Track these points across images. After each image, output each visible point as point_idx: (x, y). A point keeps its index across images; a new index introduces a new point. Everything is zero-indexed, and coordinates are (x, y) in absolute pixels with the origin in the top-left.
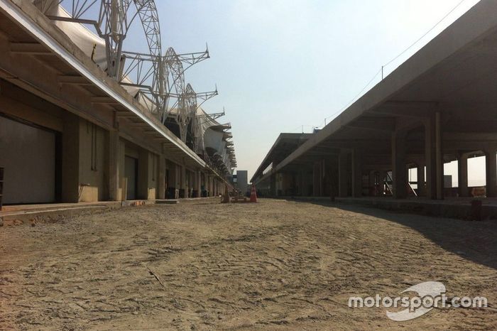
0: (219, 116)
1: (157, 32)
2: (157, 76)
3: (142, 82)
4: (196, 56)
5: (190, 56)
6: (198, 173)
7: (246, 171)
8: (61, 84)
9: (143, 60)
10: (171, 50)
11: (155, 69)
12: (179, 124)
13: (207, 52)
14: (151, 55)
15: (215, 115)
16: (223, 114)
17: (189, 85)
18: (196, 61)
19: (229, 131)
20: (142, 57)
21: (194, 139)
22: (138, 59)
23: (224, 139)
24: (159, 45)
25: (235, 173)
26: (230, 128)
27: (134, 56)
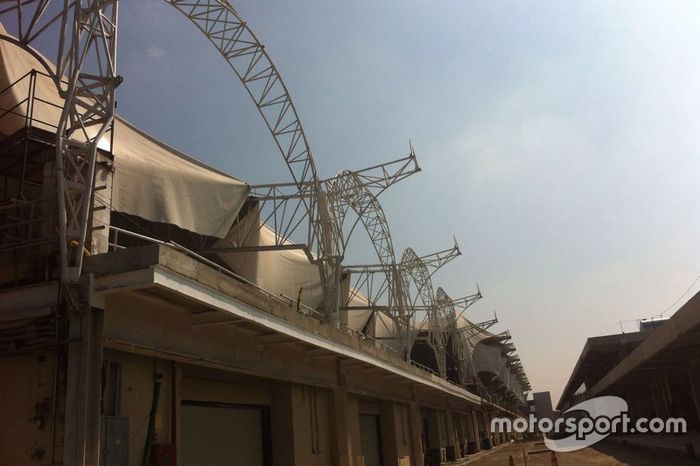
0: (491, 325)
1: (387, 235)
2: (393, 291)
3: (376, 301)
4: (441, 256)
5: (435, 257)
6: (472, 416)
7: (548, 393)
8: (261, 346)
9: (373, 272)
10: (409, 251)
11: (389, 282)
12: (433, 347)
13: (456, 248)
14: (382, 265)
15: (483, 324)
16: (495, 321)
17: (440, 290)
18: (443, 261)
19: (509, 342)
20: (372, 269)
21: (458, 363)
22: (367, 272)
23: (504, 355)
24: (390, 250)
25: (530, 398)
26: (510, 337)
27: (362, 269)
